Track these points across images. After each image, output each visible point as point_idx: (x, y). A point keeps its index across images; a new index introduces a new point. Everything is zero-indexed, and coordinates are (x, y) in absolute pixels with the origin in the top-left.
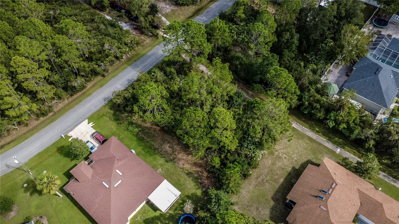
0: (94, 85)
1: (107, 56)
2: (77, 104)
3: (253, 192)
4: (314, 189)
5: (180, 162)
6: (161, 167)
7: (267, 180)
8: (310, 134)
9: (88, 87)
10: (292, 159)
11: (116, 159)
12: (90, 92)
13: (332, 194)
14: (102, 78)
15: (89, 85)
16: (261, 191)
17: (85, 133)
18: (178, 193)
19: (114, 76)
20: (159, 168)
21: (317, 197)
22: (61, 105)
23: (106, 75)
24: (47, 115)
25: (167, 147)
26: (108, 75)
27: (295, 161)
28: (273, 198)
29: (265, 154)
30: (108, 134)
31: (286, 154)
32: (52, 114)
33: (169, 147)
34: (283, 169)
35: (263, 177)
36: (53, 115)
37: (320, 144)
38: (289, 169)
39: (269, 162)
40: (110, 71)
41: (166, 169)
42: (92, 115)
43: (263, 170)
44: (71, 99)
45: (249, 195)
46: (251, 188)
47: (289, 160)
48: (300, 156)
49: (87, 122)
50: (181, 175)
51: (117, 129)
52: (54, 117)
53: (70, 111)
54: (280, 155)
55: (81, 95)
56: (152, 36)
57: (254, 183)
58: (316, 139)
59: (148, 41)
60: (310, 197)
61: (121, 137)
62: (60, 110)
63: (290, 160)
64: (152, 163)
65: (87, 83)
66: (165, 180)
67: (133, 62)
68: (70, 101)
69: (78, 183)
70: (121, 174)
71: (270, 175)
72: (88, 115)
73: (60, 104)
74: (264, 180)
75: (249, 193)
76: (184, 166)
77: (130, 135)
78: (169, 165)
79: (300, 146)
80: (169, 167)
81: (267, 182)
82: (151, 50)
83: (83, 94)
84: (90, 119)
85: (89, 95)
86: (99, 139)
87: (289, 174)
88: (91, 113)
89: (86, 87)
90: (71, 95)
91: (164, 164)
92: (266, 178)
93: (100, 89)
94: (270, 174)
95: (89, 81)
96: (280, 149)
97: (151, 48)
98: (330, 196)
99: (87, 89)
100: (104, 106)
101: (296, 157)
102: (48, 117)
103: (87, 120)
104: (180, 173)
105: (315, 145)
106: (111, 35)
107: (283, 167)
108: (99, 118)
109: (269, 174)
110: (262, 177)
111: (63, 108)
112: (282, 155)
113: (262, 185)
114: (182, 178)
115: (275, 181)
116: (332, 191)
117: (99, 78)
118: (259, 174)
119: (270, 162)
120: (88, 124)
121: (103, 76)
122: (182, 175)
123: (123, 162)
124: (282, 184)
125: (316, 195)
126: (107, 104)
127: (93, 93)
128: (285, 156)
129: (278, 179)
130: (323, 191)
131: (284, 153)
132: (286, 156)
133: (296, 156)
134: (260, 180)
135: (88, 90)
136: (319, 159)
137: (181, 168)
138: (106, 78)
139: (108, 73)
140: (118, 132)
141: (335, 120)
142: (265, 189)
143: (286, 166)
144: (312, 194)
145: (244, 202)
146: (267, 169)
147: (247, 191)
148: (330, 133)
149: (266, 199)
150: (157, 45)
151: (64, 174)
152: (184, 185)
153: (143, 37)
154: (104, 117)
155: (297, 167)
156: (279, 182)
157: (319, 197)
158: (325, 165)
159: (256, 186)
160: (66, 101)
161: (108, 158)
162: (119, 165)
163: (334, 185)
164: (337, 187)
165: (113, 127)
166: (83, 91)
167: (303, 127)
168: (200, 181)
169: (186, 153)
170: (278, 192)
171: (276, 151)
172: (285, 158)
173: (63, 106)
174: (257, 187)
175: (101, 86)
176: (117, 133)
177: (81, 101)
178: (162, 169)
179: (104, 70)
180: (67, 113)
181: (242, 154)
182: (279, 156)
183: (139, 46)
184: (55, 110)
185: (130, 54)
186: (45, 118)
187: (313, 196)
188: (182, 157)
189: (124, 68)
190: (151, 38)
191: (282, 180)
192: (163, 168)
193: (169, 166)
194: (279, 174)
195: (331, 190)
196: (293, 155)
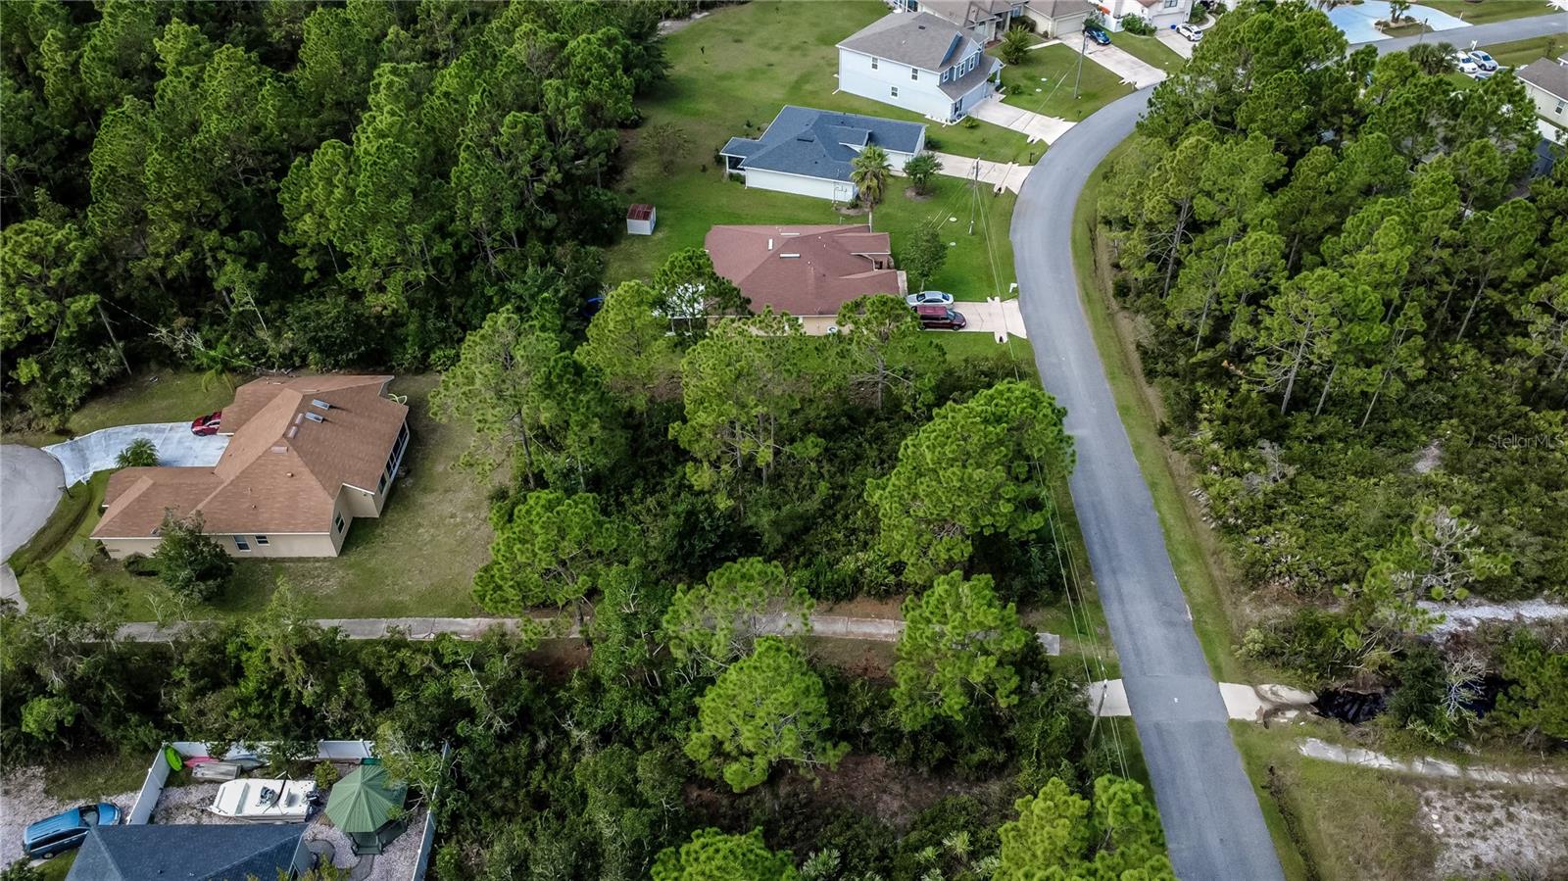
24: (1115, 298)
37: (358, 614)
60: (349, 406)
116: (294, 419)
123: (811, 281)
163: (291, 434)
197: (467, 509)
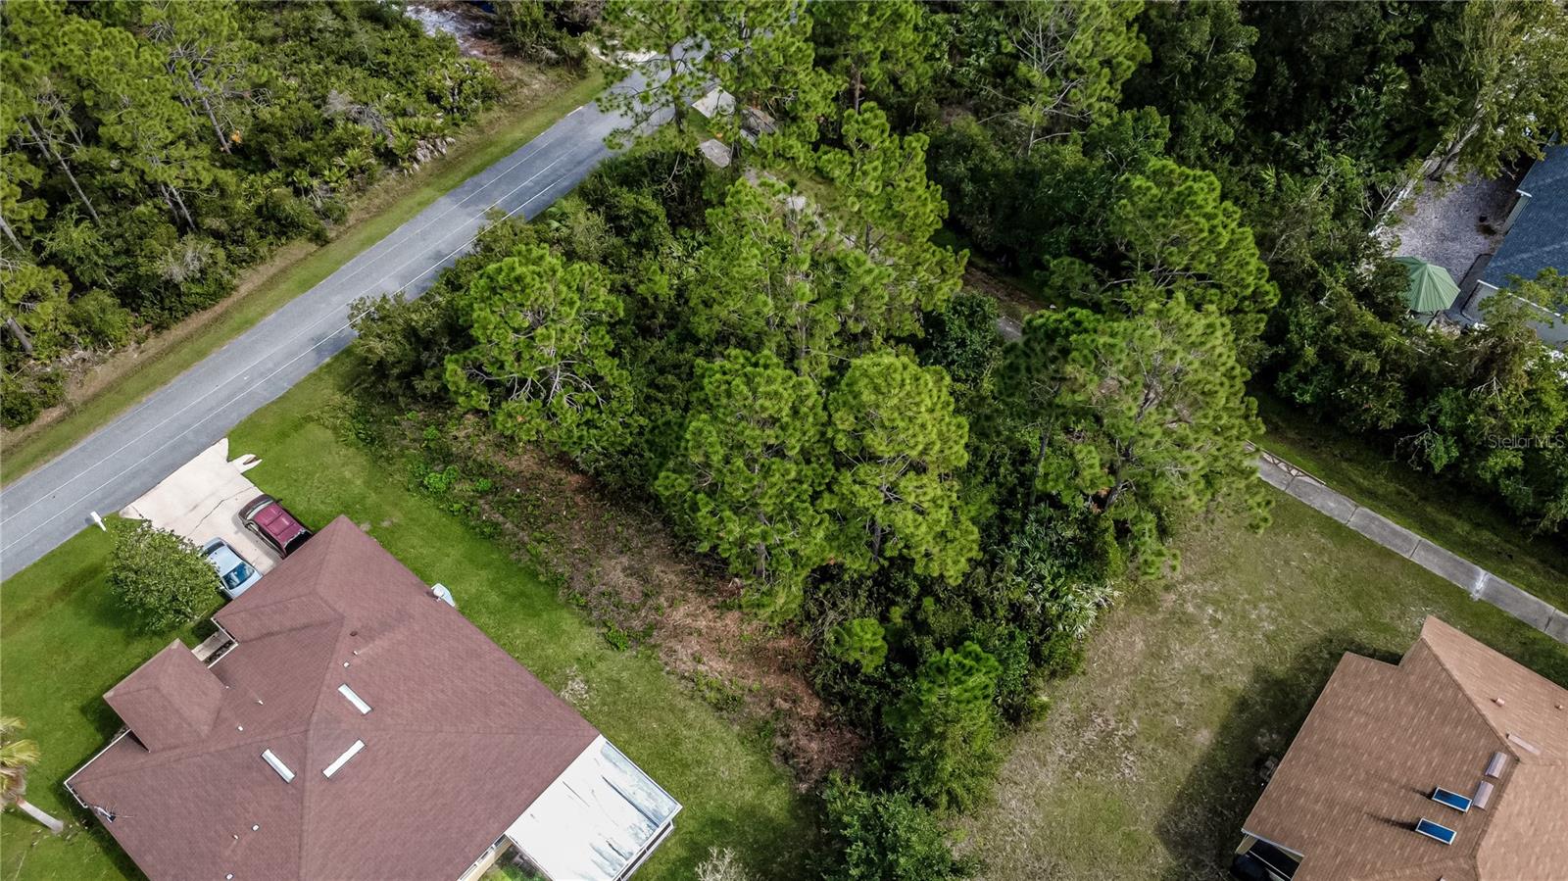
0: (272, 282)
1: (341, 148)
2: (184, 365)
3: (1061, 803)
4: (1393, 783)
5: (679, 647)
6: (583, 670)
7: (1131, 738)
8: (1332, 505)
9: (244, 290)
10: (1251, 628)
11: (346, 631)
12: (251, 312)
13: (1497, 814)
14: (313, 247)
15: (248, 281)
16: (1100, 795)
17: (214, 502)
18: (668, 807)
19: (371, 241)
20: (573, 680)
21: (1411, 827)
22: (103, 374)
23: (332, 234)
24: (31, 420)
25: (615, 571)
26: (345, 237)
27: (1269, 638)
28: (1162, 831)
29: (1110, 605)
30: (322, 507)
31: (1216, 603)
32: (55, 413)
33: (624, 570)
34: (1208, 679)
35: (1106, 722)
36: (61, 420)
37: (1386, 555)
38: (1241, 681)
39: (1132, 644)
40: (351, 219)
41: (610, 680)
42: (250, 418)
43: (1105, 683)
44: (153, 345)
45: (1039, 819)
46: (1047, 778)
47: (1234, 634)
48: (1291, 616)
49: (226, 453)
50: (683, 711)
51: (367, 483)
52: (65, 428)
53: (144, 399)
54: (1190, 608)
55: (206, 327)
56: (557, 63)
57: (1061, 752)
58: (1364, 528)
59: (538, 83)
60: (1373, 829)
61: (385, 524)
62: (96, 396)
63: (1240, 634)
64: (538, 651)
65: (241, 271)
66: (601, 741)
67: (464, 179)
68: (152, 352)
69: (141, 758)
70: (364, 709)
71: (1140, 713)
72: (234, 419)
73: (98, 368)
74: (1111, 734)
75: (1038, 804)
76: (701, 668)
77: (435, 514)
78: (622, 663)
79: (1287, 563)
80: (624, 674)
81: (1128, 749)
82: (551, 122)
83: (216, 320)
84: (240, 438)
85: (248, 324)
86: (273, 530)
87: (1242, 705)
88: (248, 410)
89: (235, 288)
90: (159, 328)
91: (600, 659)
92: (1125, 728)
93: (301, 296)
94: (1141, 703)
95: (251, 260)
96: (1188, 579)
97: (551, 115)
98: (1487, 824)
99: (235, 296)
100: (315, 377)
101: (1269, 616)
102: (34, 427)
103: (225, 442)
104: (681, 703)
105: (1359, 560)
106: (364, 59)
107: (1206, 667)
108: (283, 435)
109: (1134, 705)
110: (1099, 720)
111: (111, 387)
112: (1198, 607)
113: (1101, 763)
114: (690, 727)
115: (1171, 741)
116: (1497, 796)
117: (299, 247)
118: (1083, 706)
119: (1140, 645)
120: (229, 460)
121: (320, 238)
122: (691, 715)
123: (381, 644)
124: (1209, 760)
125: (1406, 816)
126: (328, 365)
127: (264, 314)
128: (1215, 611)
129: (1184, 731)
130: (1444, 795)
131: (1206, 600)
132: (1219, 616)
133: (1267, 612)
134: (1089, 734)
135: (240, 305)
136: (1385, 629)
137: (683, 677)
138: (331, 246)
139: (342, 229)
140: (373, 498)
141: (1460, 434)
142: (1123, 782)
143: (1225, 663)
144: (1384, 812)
145: (1014, 852)
146: (1126, 682)
147: (1026, 796)
148: (1425, 499)
149: (1128, 836)
150: (578, 103)
151: (84, 710)
152: (699, 763)
153: (515, 70)
154: (311, 426)
155: (1279, 670)
156: (1193, 748)
157: (1426, 827)
158: (1436, 658)
159: (1073, 770)
160: (133, 355)
161: (306, 627)
162: (356, 661)
163: (1502, 760)
164: (1518, 775)
165: (348, 475)
166: (218, 309)
167: (1294, 472)
168: (780, 741)
169: (712, 602)
170: (1191, 797)
171: (1167, 588)
172: (1216, 623)
173: (114, 376)
174: (1078, 774)
175: (306, 285)
176: (369, 502)
177: (201, 354)
178: (587, 682)
179: (325, 214)
180: (128, 412)
181: (998, 606)
182: (1184, 613)
183: (496, 108)
184: (73, 393)
185: (449, 139)
186: (21, 432)
187: (1388, 821)
188: (689, 621)
189: (419, 204)
190: (552, 74)
191: (1204, 737)
192: (592, 674)
193: (625, 668)
194: (1190, 704)
195: (1488, 789)
196: (1255, 607)
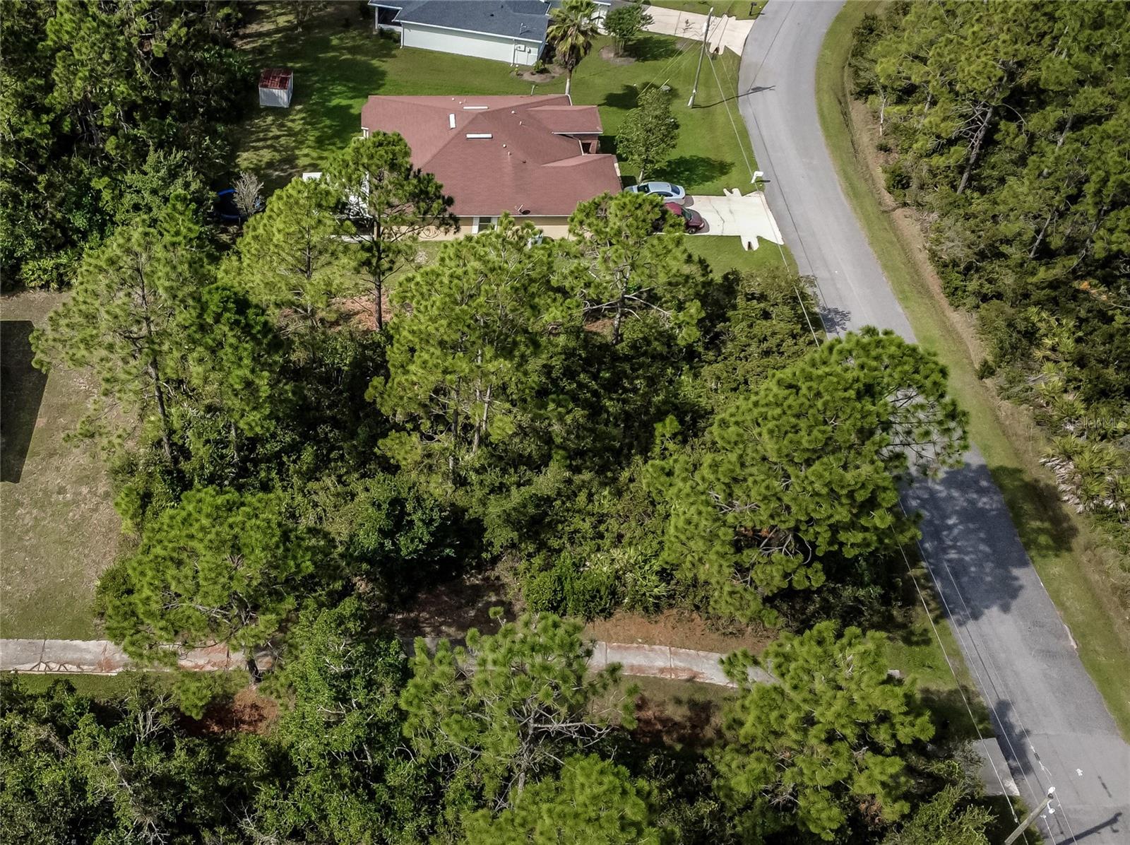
22: (912, 230)
32: (890, 203)
36: (883, 205)
38: (28, 465)
54: (85, 490)
87: (23, 453)
107: (55, 461)
124: (34, 413)
131: (75, 502)
132: (61, 497)
160: (918, 242)
171: (107, 494)
172: (62, 491)
184: (902, 212)
191: (40, 422)
197: (81, 480)
